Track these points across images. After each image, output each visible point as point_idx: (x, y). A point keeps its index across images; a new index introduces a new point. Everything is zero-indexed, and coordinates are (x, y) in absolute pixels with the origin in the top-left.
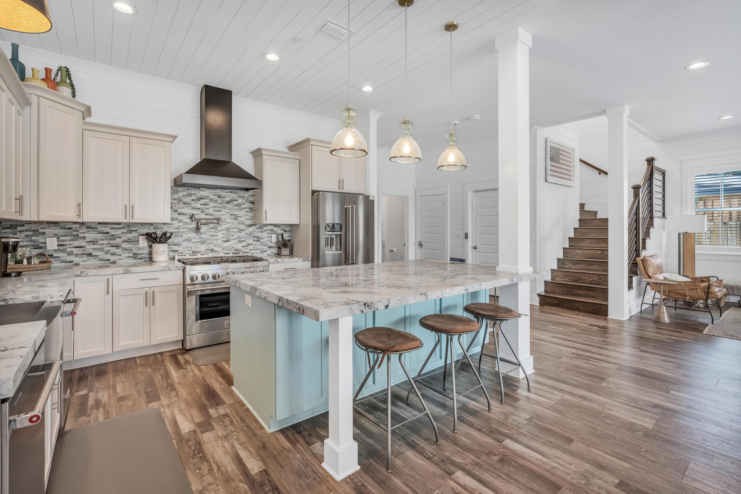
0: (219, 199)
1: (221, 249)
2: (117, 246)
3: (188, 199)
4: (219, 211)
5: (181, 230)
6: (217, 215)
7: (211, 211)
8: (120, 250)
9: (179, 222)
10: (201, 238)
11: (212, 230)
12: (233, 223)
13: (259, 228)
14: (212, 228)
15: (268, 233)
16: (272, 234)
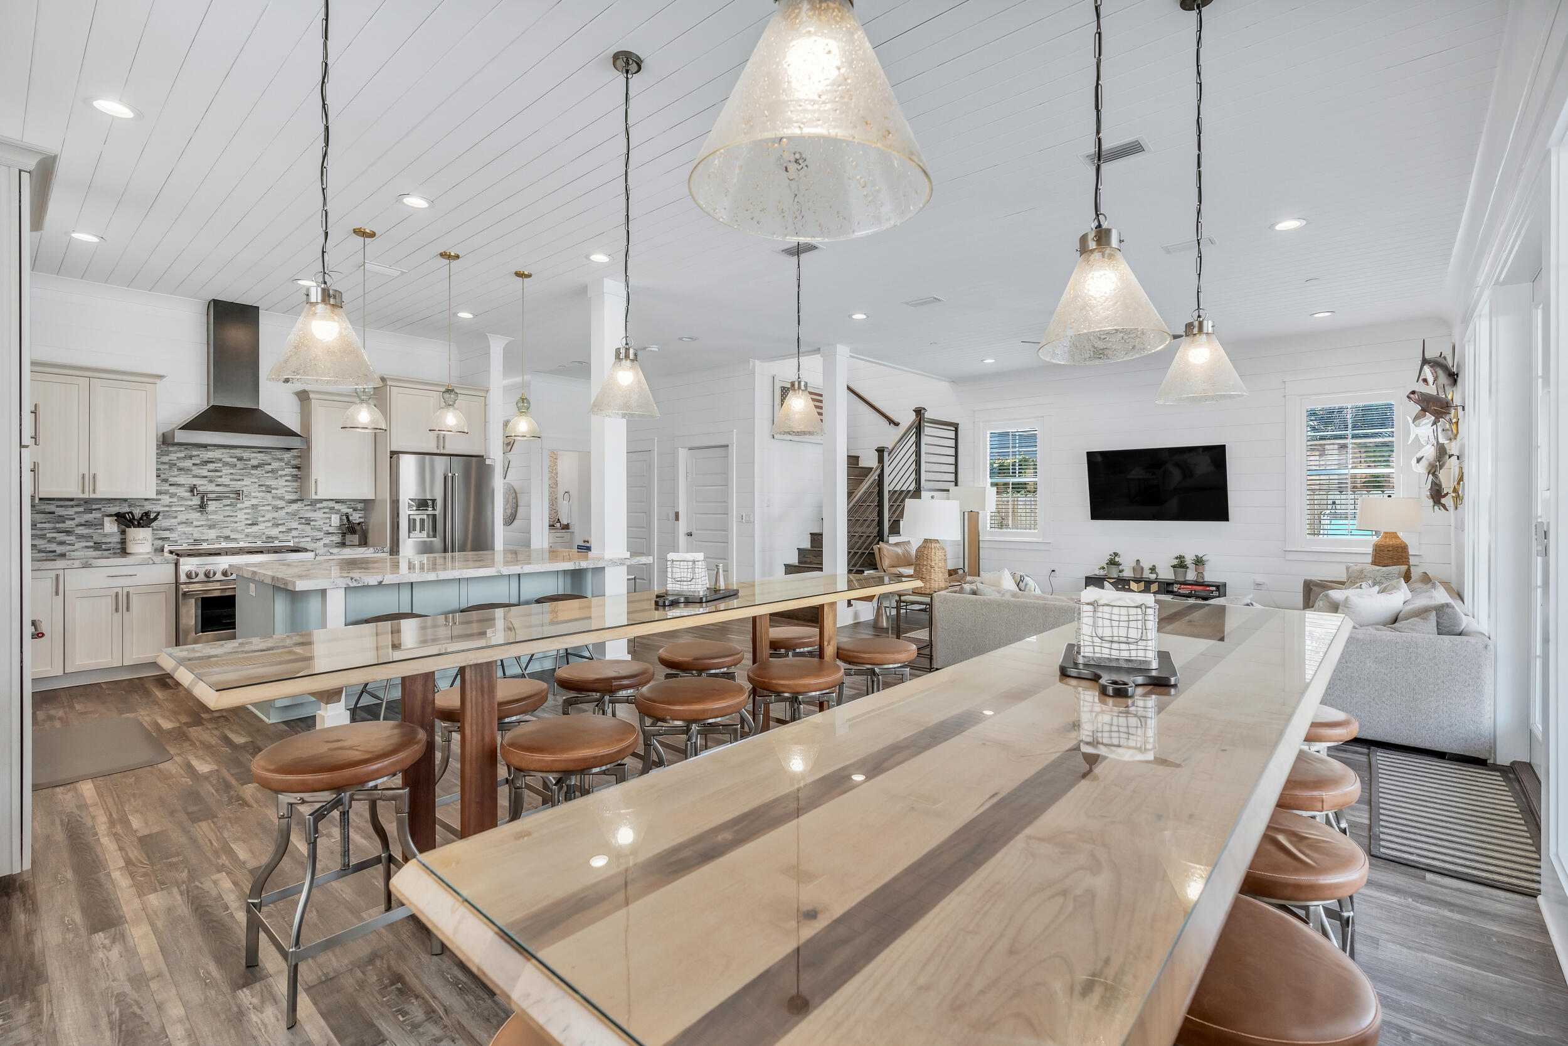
0: (239, 462)
1: (243, 536)
2: (68, 532)
3: (188, 464)
4: (239, 480)
5: (174, 509)
6: (237, 485)
7: (226, 480)
8: (73, 538)
9: (170, 497)
10: (208, 520)
11: (228, 508)
12: (263, 498)
13: (309, 505)
14: (228, 505)
15: (324, 513)
16: (332, 513)
